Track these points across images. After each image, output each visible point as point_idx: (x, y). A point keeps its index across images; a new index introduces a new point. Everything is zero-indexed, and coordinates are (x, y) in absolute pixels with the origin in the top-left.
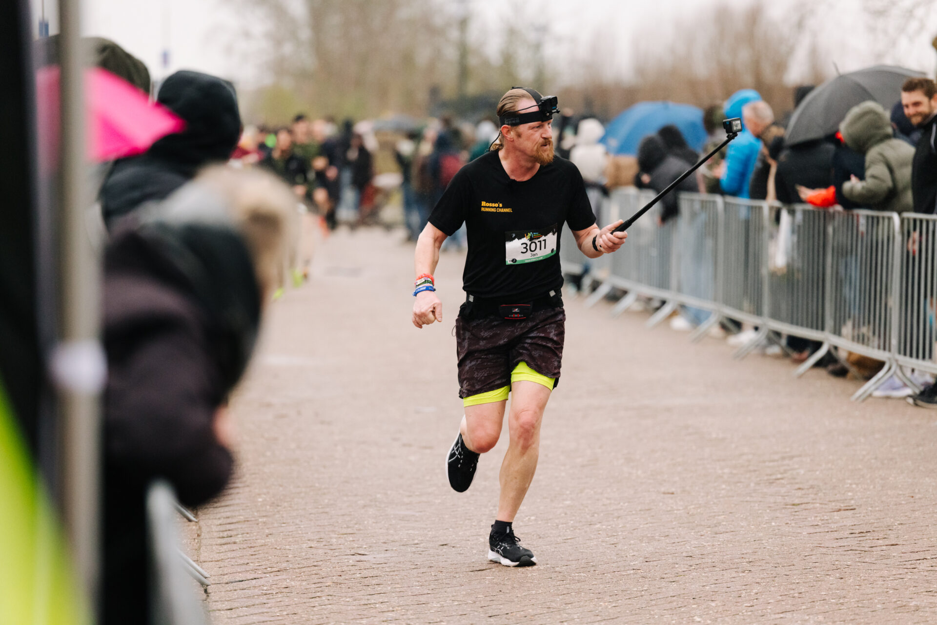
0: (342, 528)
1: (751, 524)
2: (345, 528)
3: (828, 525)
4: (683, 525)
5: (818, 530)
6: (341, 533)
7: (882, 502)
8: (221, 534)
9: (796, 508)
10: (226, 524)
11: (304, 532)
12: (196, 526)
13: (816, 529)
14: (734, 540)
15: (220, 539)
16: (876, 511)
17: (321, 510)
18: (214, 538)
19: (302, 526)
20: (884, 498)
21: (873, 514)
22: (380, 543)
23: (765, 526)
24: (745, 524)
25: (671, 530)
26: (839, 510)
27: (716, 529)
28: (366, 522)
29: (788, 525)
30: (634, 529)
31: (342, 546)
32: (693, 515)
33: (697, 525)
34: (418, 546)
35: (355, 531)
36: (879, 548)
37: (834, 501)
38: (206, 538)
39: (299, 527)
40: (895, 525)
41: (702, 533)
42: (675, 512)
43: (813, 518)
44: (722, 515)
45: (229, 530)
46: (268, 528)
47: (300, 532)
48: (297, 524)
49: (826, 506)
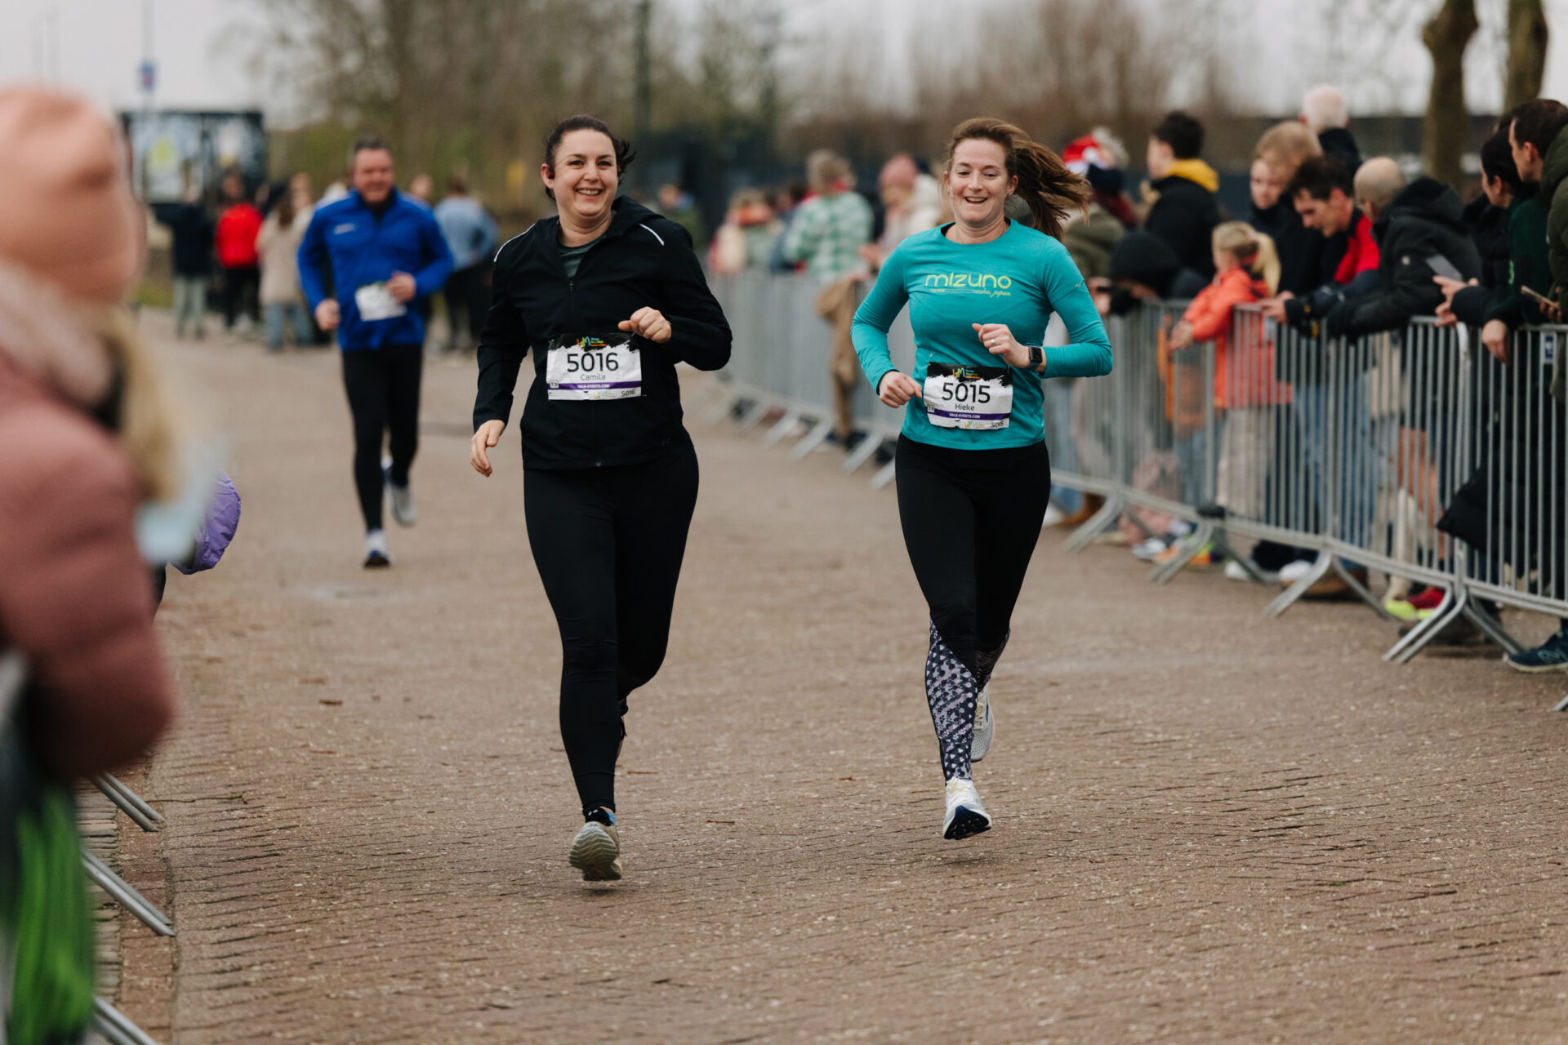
0: (459, 946)
1: (1261, 929)
2: (465, 946)
3: (1410, 929)
4: (1128, 931)
5: (1394, 941)
6: (457, 958)
7: (1503, 876)
8: (221, 965)
9: (1342, 891)
10: (230, 941)
11: (384, 957)
12: (170, 944)
13: (1389, 937)
14: (1235, 966)
15: (217, 976)
16: (1497, 896)
17: (417, 907)
18: (205, 974)
19: (381, 945)
20: (1504, 868)
21: (1491, 901)
22: (536, 980)
23: (1289, 932)
24: (1250, 929)
25: (1106, 944)
26: (1425, 895)
27: (1193, 939)
28: (506, 933)
29: (1334, 930)
30: (1033, 943)
31: (459, 990)
32: (1142, 908)
33: (1155, 931)
34: (610, 984)
35: (487, 954)
36: (1526, 982)
37: (1410, 875)
38: (190, 975)
39: (375, 947)
40: (1543, 927)
41: (1169, 950)
42: (1108, 902)
43: (1379, 915)
44: (1199, 908)
45: (236, 955)
46: (313, 950)
47: (376, 958)
48: (370, 940)
49: (1399, 887)
